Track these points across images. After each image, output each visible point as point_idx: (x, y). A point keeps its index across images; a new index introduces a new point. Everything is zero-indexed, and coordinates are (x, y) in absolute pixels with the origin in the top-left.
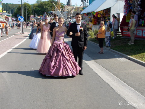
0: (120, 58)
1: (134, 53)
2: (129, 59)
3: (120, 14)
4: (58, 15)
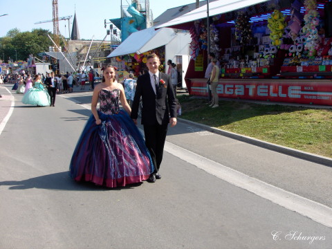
3: (181, 56)
4: (58, 60)
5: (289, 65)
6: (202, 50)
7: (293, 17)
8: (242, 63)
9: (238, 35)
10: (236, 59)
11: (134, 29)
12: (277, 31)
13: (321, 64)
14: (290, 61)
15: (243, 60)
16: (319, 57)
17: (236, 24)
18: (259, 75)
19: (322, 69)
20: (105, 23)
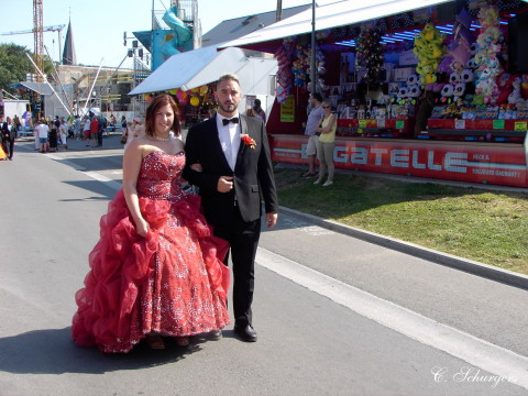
4: (43, 96)
5: (443, 117)
6: (295, 87)
7: (459, 37)
8: (361, 111)
9: (360, 64)
10: (349, 105)
12: (429, 59)
13: (497, 118)
14: (444, 111)
15: (362, 106)
16: (493, 106)
17: (358, 45)
18: (389, 132)
19: (499, 125)
20: (125, 37)
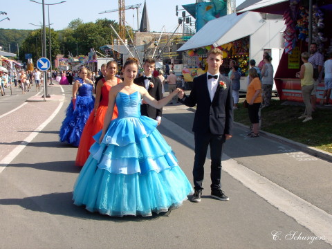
0: (294, 153)
1: (322, 140)
2: (316, 154)
3: (270, 50)
4: (122, 55)
6: (299, 40)
11: (211, 17)
20: (177, 9)
